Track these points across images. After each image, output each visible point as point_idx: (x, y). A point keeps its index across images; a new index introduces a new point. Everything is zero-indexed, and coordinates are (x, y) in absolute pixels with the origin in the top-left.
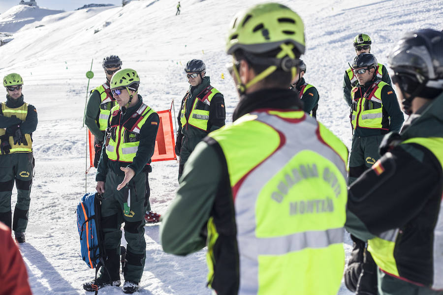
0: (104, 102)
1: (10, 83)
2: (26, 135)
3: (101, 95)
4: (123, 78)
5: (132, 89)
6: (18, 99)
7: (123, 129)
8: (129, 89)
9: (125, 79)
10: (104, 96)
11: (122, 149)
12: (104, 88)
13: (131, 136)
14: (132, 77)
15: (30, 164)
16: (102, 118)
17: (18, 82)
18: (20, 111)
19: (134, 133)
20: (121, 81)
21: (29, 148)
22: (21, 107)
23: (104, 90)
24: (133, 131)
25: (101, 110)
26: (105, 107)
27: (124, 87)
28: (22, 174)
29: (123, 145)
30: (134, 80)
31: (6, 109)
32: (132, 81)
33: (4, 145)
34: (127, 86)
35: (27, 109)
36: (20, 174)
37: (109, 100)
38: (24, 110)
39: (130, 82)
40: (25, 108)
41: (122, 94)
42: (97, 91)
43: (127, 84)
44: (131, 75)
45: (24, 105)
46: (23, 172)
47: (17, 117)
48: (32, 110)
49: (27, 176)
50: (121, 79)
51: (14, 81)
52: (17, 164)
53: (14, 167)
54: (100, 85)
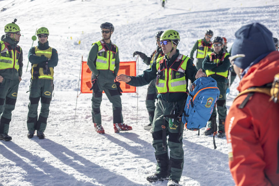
0: (100, 51)
1: (40, 32)
2: (50, 68)
3: (99, 47)
4: (171, 34)
5: (175, 43)
6: (45, 43)
7: (170, 70)
8: (173, 43)
9: (172, 35)
10: (100, 48)
11: (171, 83)
12: (101, 43)
13: (177, 74)
14: (176, 35)
15: (51, 87)
16: (98, 61)
17: (45, 32)
18: (47, 52)
19: (179, 72)
20: (169, 36)
21: (52, 77)
22: (48, 49)
23: (101, 44)
24: (178, 71)
25: (98, 56)
26: (101, 54)
27: (170, 41)
28: (46, 93)
29: (171, 81)
30: (177, 38)
31: (38, 50)
32: (176, 38)
33: (36, 73)
34: (172, 40)
35: (51, 51)
36: (45, 93)
37: (104, 50)
38: (50, 52)
39: (174, 38)
40: (50, 50)
41: (168, 45)
42: (96, 44)
43: (173, 39)
44: (176, 34)
45: (49, 48)
46: (47, 92)
47: (45, 56)
48: (54, 52)
49: (49, 95)
50: (170, 34)
51: (43, 31)
52: (44, 87)
53: (41, 88)
54: (99, 41)
